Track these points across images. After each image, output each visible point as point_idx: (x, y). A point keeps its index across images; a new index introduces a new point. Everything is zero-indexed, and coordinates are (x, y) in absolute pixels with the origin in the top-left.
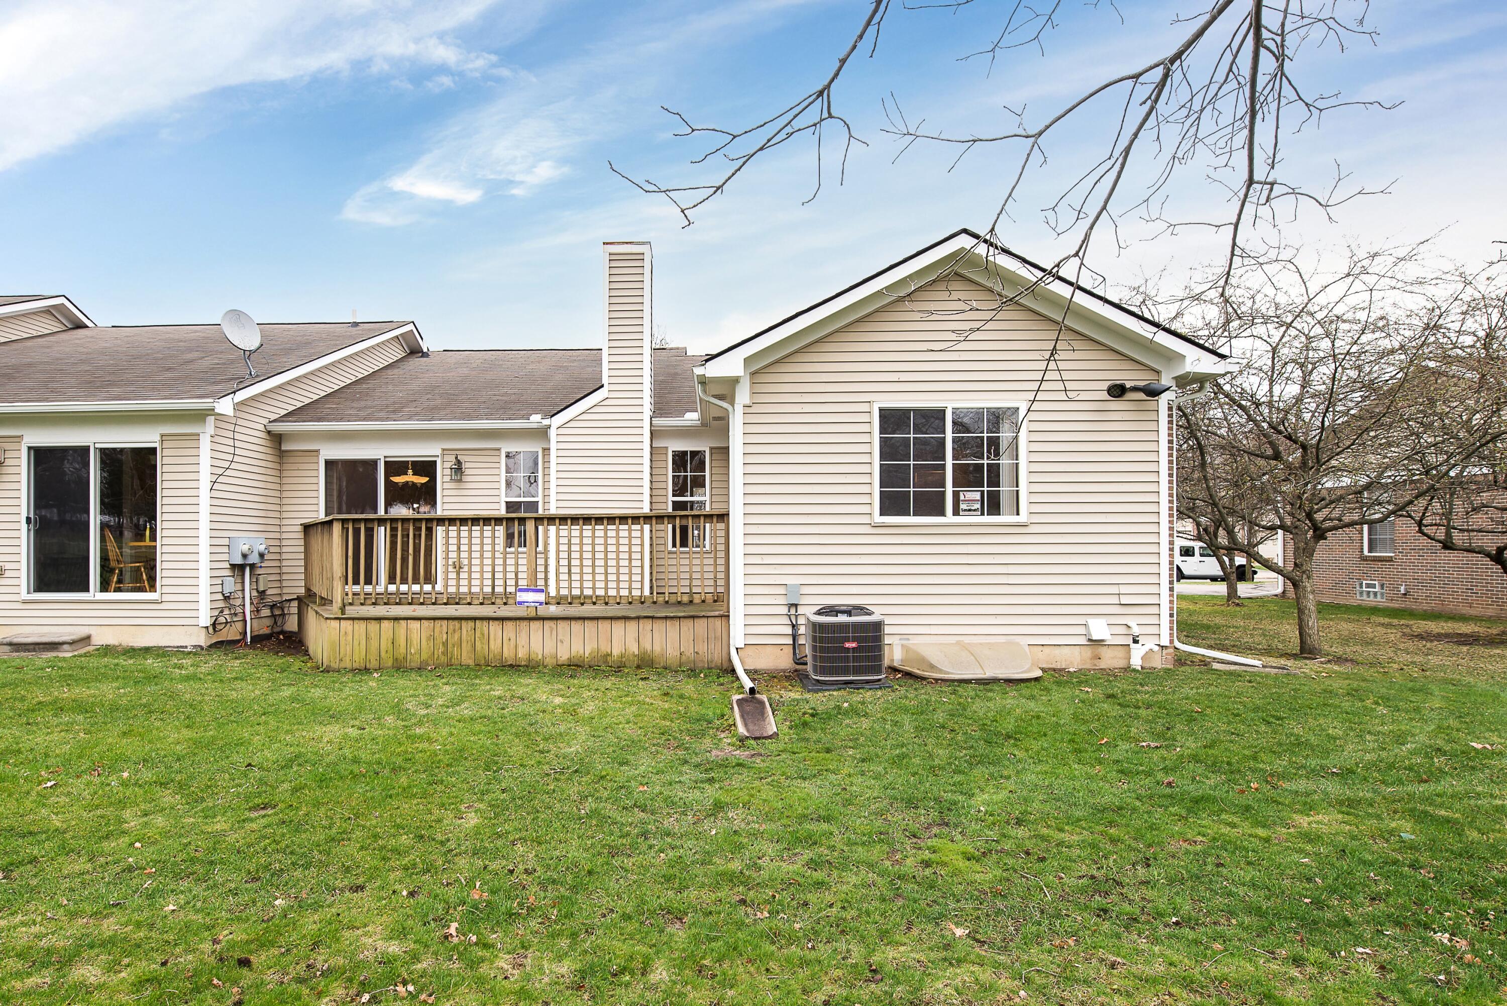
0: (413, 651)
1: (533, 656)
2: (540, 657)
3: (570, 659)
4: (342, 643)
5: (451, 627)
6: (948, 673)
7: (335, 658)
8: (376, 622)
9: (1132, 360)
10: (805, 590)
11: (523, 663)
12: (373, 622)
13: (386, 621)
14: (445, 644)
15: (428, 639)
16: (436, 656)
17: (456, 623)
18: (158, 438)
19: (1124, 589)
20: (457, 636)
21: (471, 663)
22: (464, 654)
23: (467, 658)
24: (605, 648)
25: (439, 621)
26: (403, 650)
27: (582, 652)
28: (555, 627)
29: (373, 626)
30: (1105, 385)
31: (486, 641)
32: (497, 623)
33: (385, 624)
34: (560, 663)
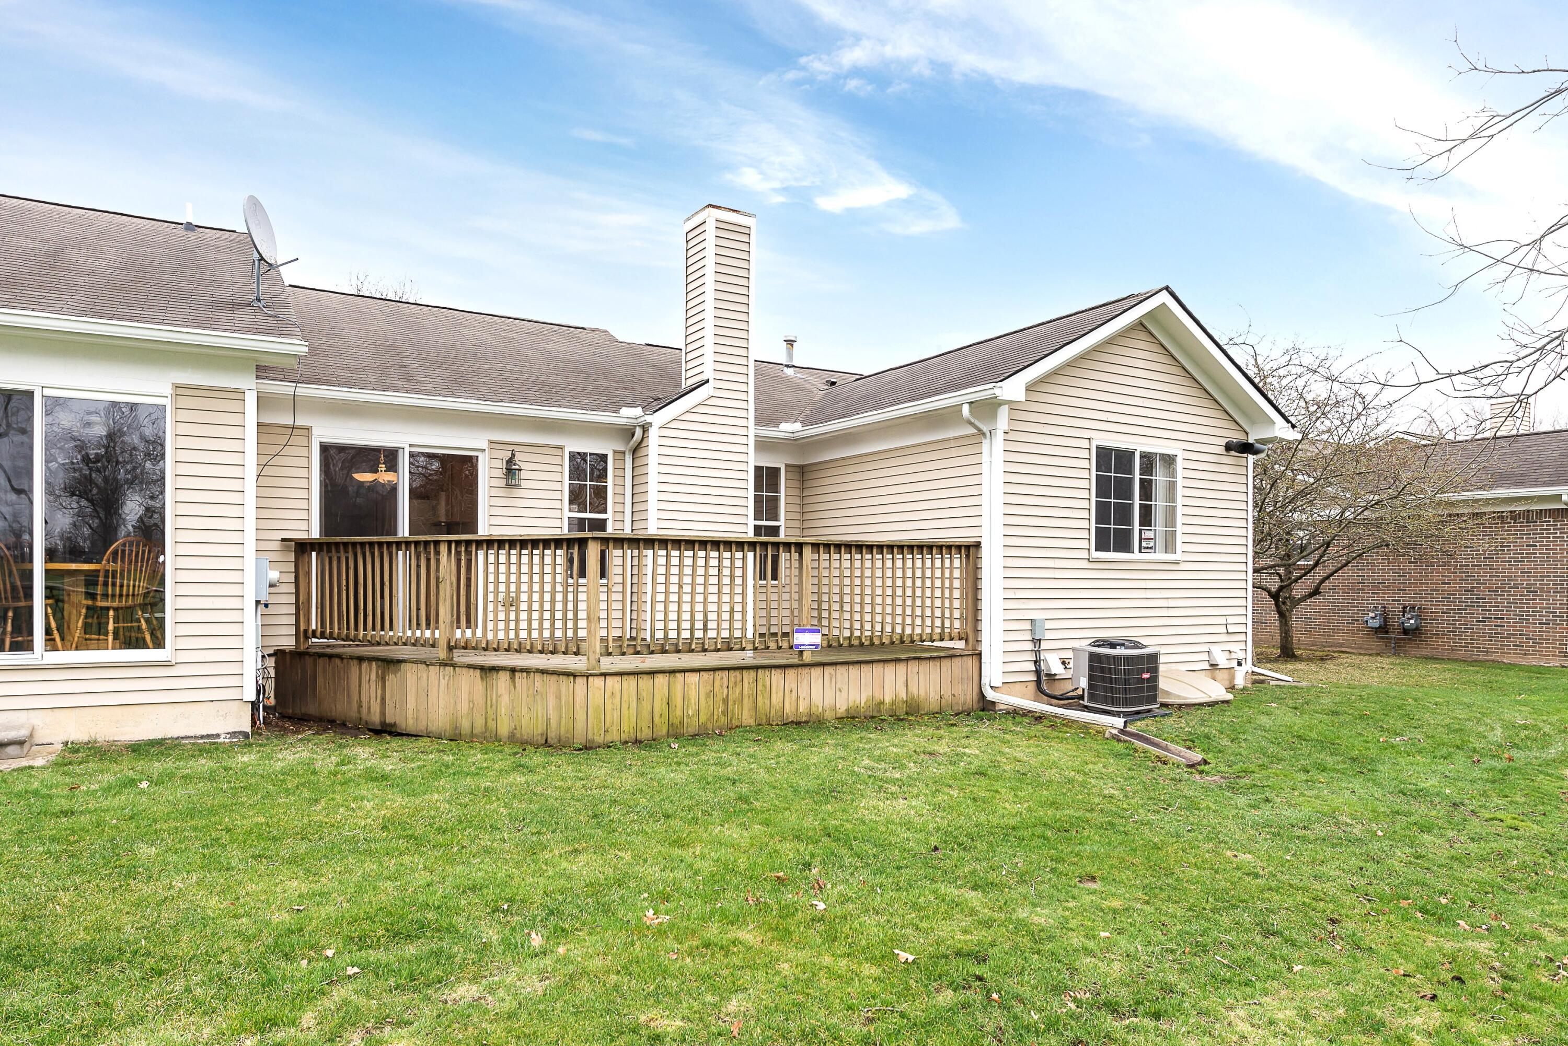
0: (690, 713)
1: (814, 710)
2: (820, 709)
3: (847, 710)
4: (609, 707)
5: (732, 679)
6: (1186, 698)
7: (599, 730)
8: (649, 676)
9: (1235, 421)
10: (1048, 625)
11: (804, 719)
12: (645, 677)
13: (660, 676)
14: (726, 701)
15: (708, 696)
16: (715, 717)
17: (737, 673)
18: (168, 391)
19: (1231, 620)
20: (738, 691)
21: (752, 722)
22: (745, 712)
23: (748, 719)
24: (878, 696)
25: (720, 673)
26: (679, 712)
27: (858, 702)
28: (833, 673)
29: (645, 682)
30: (1223, 442)
31: (767, 695)
32: (779, 671)
33: (661, 680)
34: (839, 715)
